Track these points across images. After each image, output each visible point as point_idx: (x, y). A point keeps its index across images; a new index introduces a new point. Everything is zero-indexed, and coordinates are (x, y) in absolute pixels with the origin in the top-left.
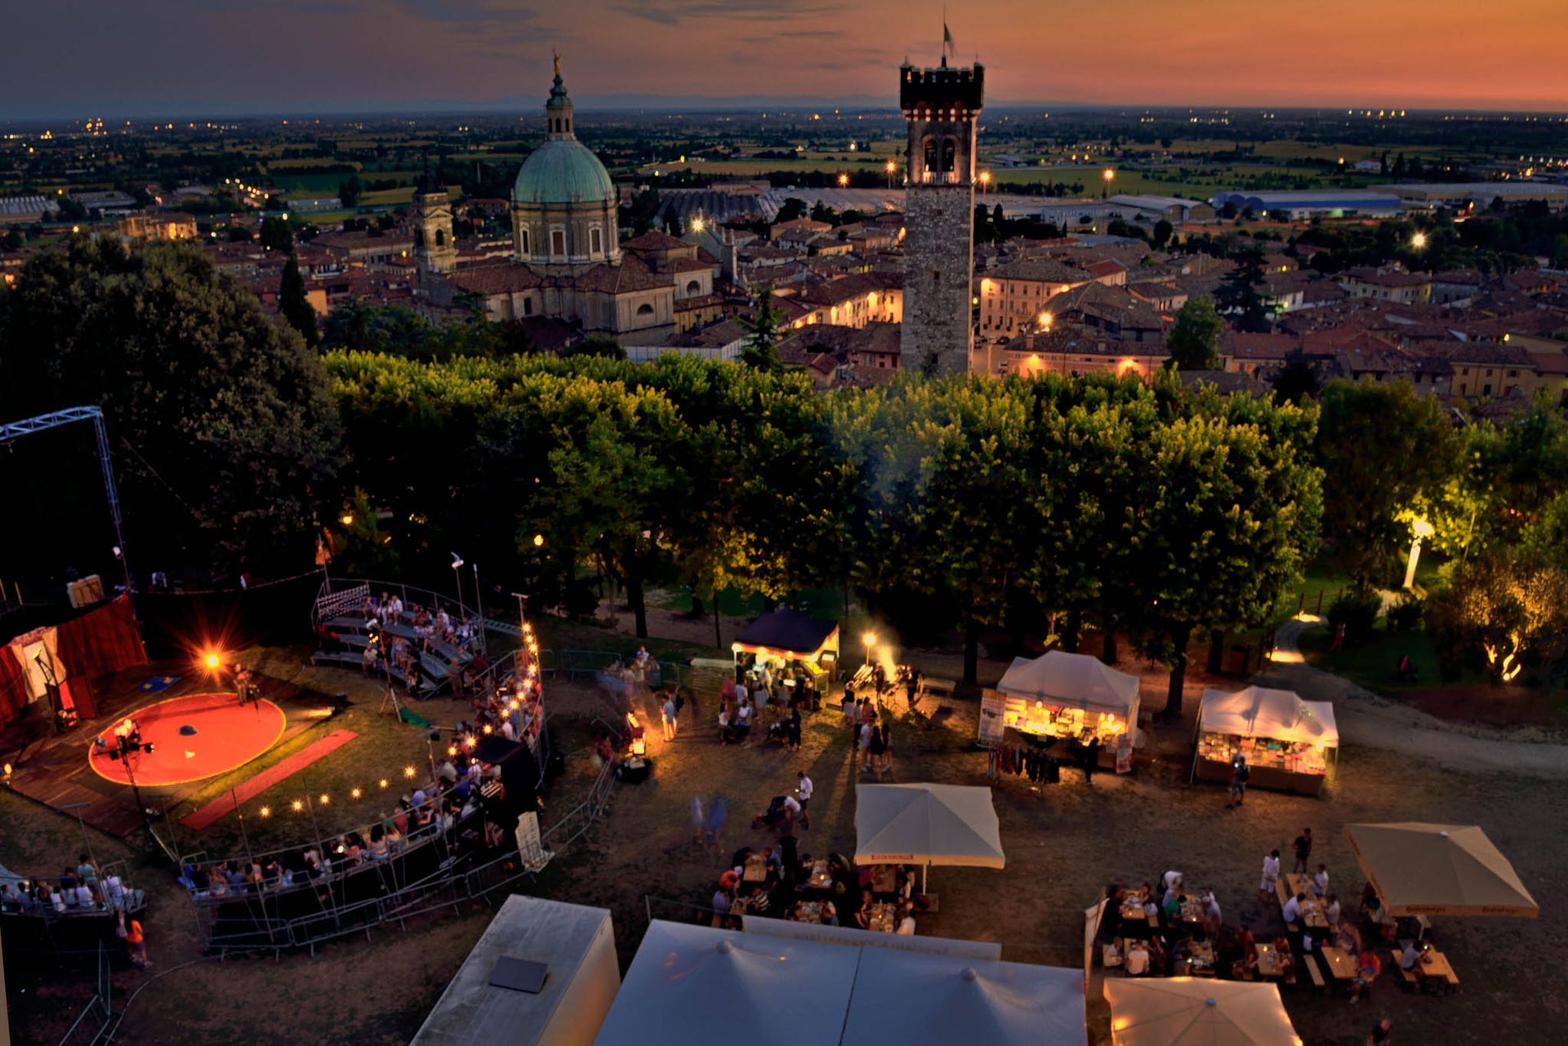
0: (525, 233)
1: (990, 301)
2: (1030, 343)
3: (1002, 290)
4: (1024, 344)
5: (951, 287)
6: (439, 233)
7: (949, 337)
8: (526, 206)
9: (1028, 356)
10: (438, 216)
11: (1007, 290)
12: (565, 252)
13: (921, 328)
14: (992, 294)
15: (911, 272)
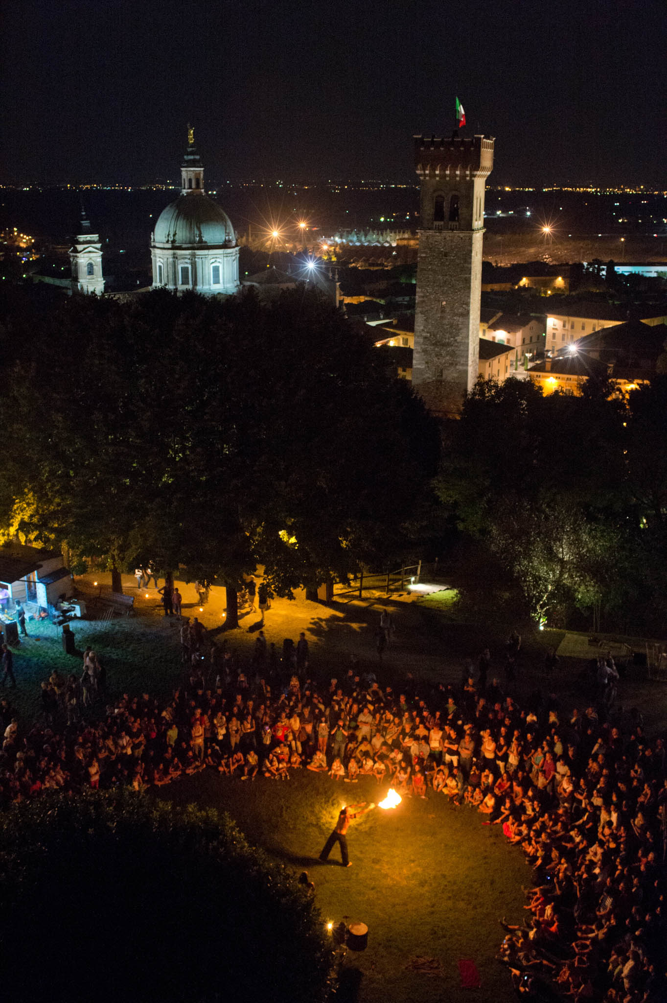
0: (160, 267)
1: (554, 335)
2: (548, 366)
3: (564, 326)
4: (544, 367)
5: (456, 315)
6: (90, 266)
7: (452, 356)
8: (161, 245)
9: (548, 377)
10: (90, 252)
11: (568, 326)
12: (190, 282)
13: (430, 348)
14: (556, 329)
15: (423, 301)
